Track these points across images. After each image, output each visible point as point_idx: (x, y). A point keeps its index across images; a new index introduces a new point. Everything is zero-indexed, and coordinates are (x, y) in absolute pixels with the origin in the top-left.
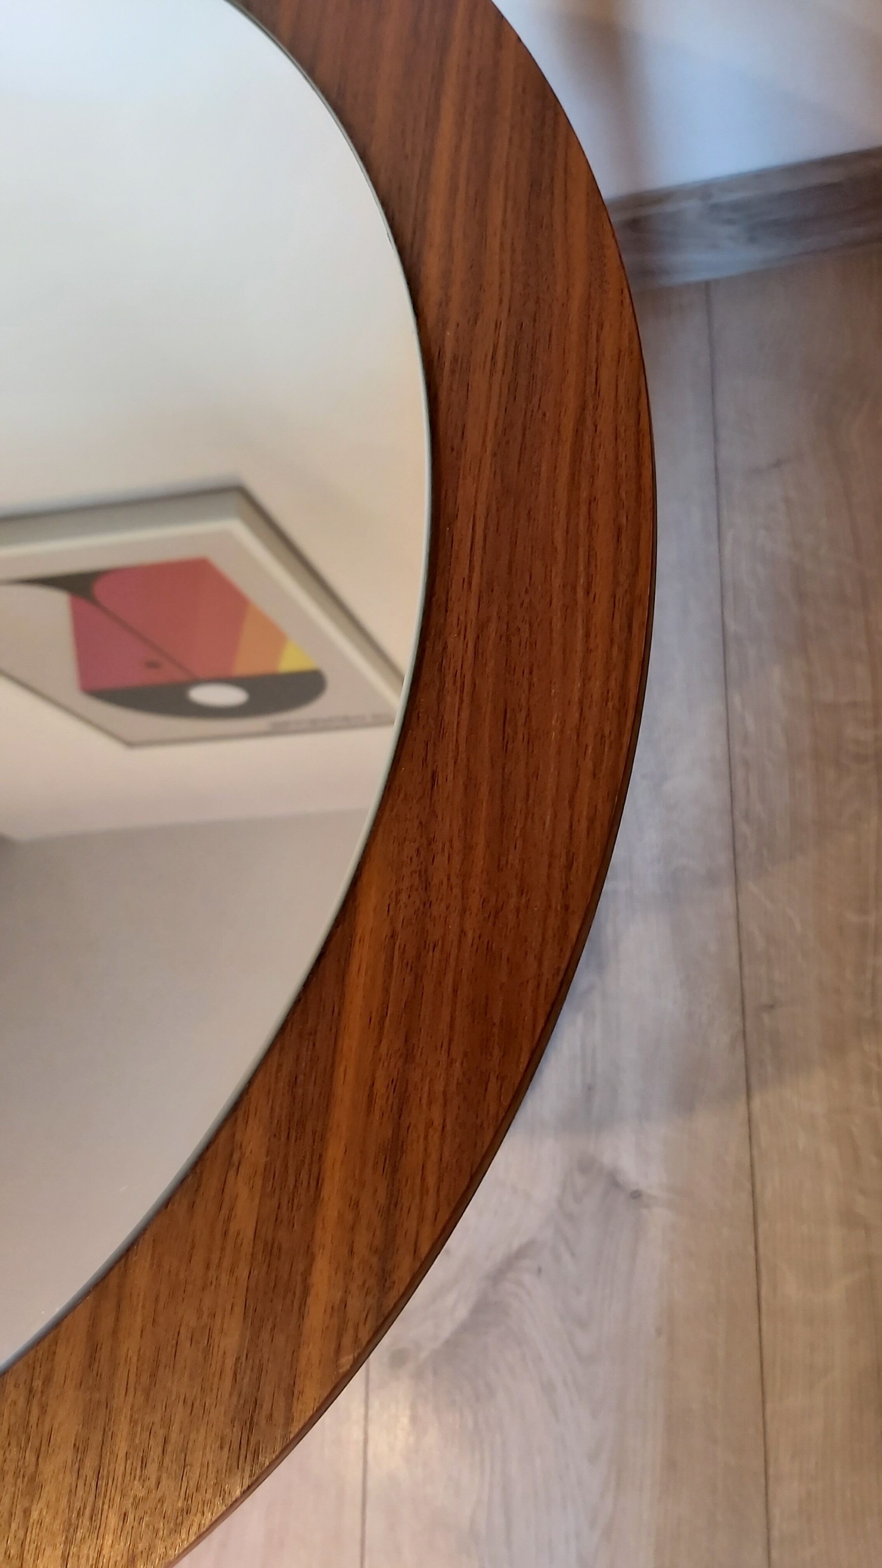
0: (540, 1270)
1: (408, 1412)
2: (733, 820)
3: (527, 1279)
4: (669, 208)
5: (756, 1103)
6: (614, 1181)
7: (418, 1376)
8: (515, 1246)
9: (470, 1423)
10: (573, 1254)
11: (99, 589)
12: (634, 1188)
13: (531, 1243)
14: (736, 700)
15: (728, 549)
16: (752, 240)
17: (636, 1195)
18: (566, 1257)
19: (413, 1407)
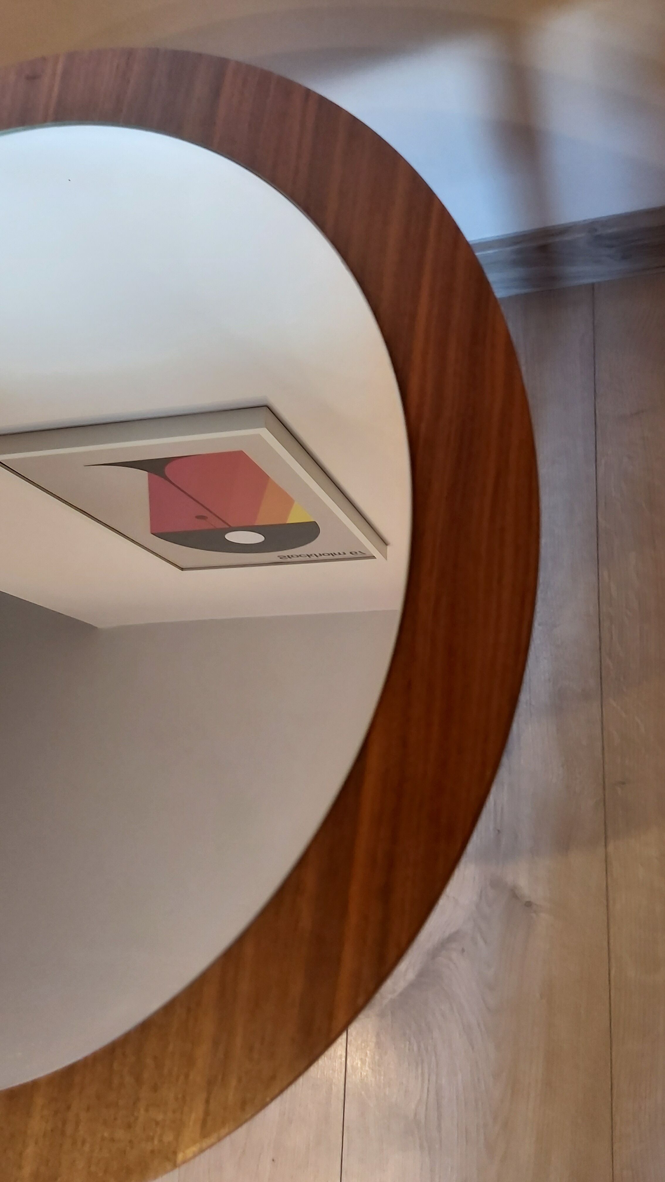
0: (463, 950)
1: (374, 1039)
2: (601, 657)
3: (454, 955)
4: (567, 238)
5: (611, 848)
6: (514, 894)
7: (382, 1015)
8: (447, 934)
9: (415, 1048)
10: (486, 942)
11: (168, 470)
12: (528, 900)
13: (457, 933)
14: (605, 574)
15: (601, 470)
16: (624, 258)
17: (529, 904)
18: (481, 943)
19: (378, 1035)
